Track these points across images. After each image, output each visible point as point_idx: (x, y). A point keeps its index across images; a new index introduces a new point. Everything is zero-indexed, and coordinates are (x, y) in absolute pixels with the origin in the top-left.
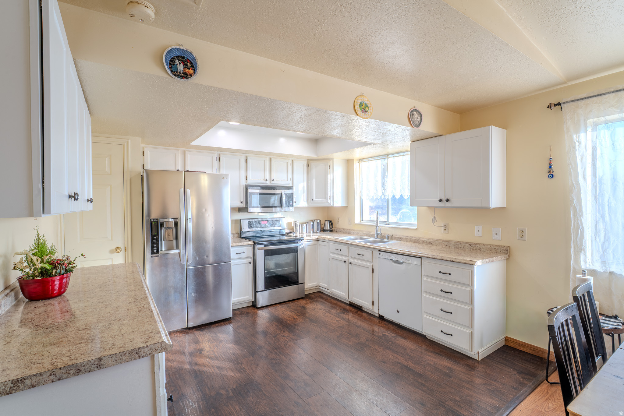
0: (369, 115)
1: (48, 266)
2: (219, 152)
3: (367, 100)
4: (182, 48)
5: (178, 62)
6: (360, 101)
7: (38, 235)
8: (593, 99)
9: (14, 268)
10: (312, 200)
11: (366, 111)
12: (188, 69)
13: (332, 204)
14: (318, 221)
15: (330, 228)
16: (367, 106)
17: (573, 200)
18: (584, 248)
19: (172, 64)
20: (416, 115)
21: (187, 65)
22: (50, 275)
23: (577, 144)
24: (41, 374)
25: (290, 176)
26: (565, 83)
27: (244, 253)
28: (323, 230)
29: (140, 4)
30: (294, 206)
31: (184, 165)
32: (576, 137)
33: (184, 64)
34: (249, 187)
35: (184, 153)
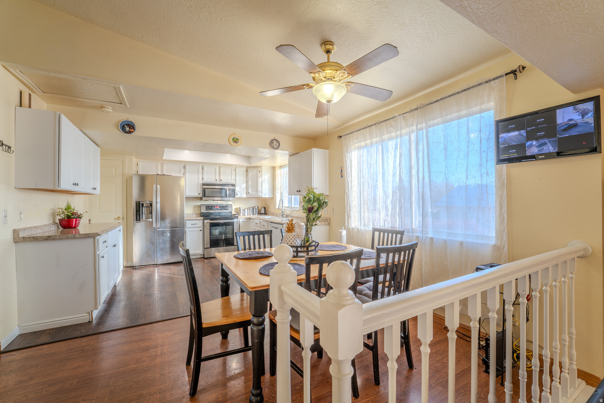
0: (239, 144)
1: (70, 214)
2: (185, 163)
3: (238, 136)
4: (128, 120)
5: (126, 127)
6: (233, 137)
7: (68, 202)
8: (350, 134)
9: (57, 215)
10: (249, 193)
11: (237, 142)
12: (131, 129)
13: (261, 195)
14: (257, 208)
15: (264, 212)
16: (238, 139)
18: (351, 216)
19: (123, 128)
20: (275, 143)
22: (71, 218)
23: (347, 159)
25: (233, 177)
26: (342, 125)
27: (196, 224)
28: (260, 213)
29: (105, 107)
30: (235, 197)
31: (162, 171)
32: (346, 155)
33: (129, 127)
34: (204, 185)
35: (162, 164)
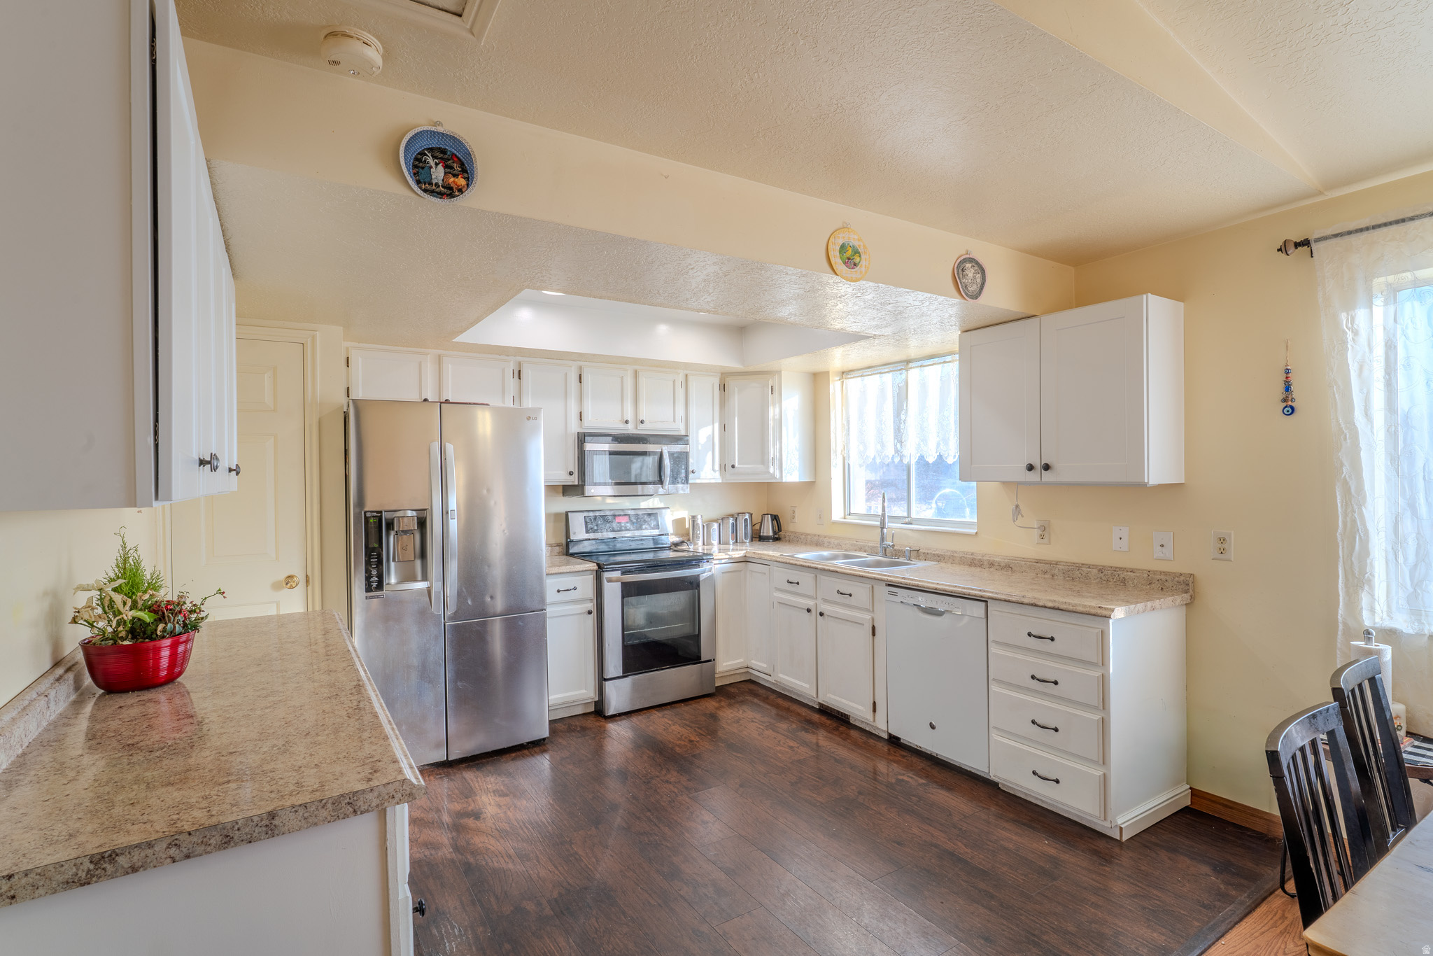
0: (861, 272)
2: (519, 359)
3: (856, 237)
4: (440, 129)
5: (432, 162)
6: (840, 242)
7: (124, 547)
8: (1385, 230)
9: (74, 621)
10: (733, 467)
11: (855, 264)
12: (455, 176)
13: (778, 475)
14: (747, 516)
15: (775, 533)
16: (856, 252)
17: (1342, 465)
18: (1368, 577)
19: (419, 166)
20: (970, 272)
21: (452, 168)
22: (153, 637)
23: (1350, 335)
24: (150, 845)
25: (680, 411)
26: (1320, 193)
27: (575, 589)
28: (758, 537)
29: (352, 37)
30: (690, 481)
31: (440, 388)
32: (1348, 319)
33: (446, 167)
34: (587, 437)
35: (439, 361)
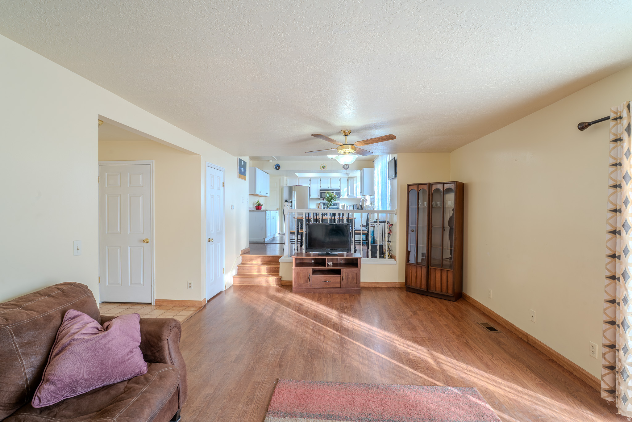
1: (259, 204)
2: (310, 179)
4: (278, 164)
6: (322, 166)
7: (258, 199)
9: (255, 204)
10: (349, 195)
11: (325, 168)
12: (279, 168)
13: (357, 197)
14: (356, 205)
19: (276, 168)
25: (339, 185)
29: (268, 162)
30: (340, 197)
31: (299, 183)
34: (321, 190)
35: (299, 179)
